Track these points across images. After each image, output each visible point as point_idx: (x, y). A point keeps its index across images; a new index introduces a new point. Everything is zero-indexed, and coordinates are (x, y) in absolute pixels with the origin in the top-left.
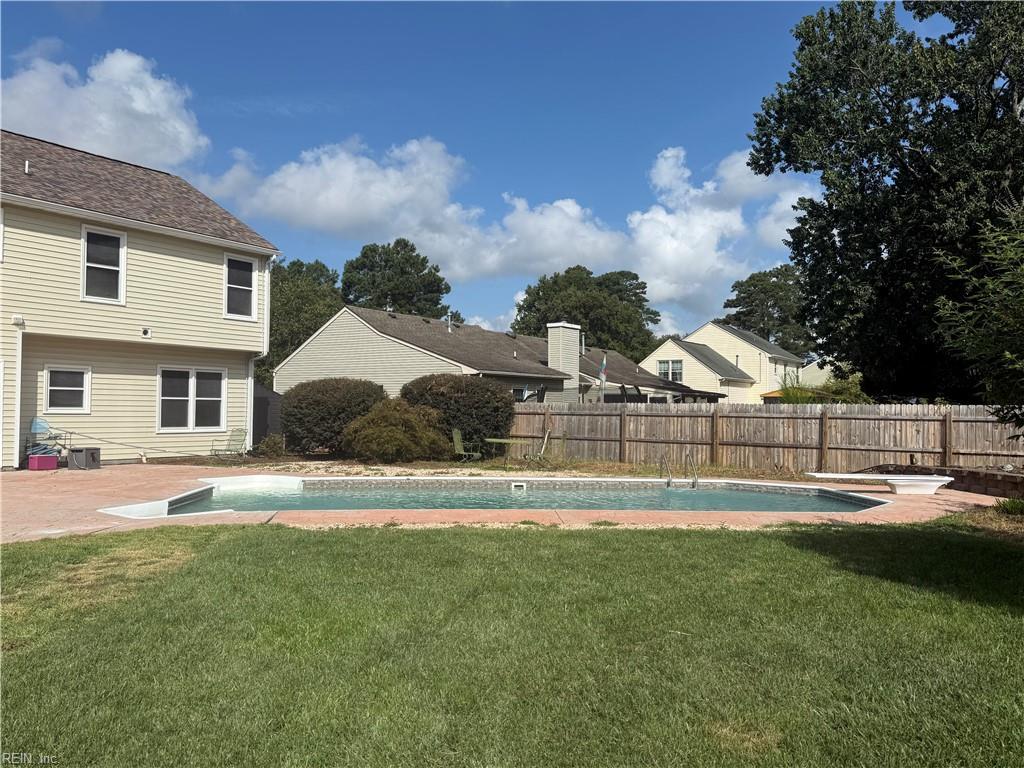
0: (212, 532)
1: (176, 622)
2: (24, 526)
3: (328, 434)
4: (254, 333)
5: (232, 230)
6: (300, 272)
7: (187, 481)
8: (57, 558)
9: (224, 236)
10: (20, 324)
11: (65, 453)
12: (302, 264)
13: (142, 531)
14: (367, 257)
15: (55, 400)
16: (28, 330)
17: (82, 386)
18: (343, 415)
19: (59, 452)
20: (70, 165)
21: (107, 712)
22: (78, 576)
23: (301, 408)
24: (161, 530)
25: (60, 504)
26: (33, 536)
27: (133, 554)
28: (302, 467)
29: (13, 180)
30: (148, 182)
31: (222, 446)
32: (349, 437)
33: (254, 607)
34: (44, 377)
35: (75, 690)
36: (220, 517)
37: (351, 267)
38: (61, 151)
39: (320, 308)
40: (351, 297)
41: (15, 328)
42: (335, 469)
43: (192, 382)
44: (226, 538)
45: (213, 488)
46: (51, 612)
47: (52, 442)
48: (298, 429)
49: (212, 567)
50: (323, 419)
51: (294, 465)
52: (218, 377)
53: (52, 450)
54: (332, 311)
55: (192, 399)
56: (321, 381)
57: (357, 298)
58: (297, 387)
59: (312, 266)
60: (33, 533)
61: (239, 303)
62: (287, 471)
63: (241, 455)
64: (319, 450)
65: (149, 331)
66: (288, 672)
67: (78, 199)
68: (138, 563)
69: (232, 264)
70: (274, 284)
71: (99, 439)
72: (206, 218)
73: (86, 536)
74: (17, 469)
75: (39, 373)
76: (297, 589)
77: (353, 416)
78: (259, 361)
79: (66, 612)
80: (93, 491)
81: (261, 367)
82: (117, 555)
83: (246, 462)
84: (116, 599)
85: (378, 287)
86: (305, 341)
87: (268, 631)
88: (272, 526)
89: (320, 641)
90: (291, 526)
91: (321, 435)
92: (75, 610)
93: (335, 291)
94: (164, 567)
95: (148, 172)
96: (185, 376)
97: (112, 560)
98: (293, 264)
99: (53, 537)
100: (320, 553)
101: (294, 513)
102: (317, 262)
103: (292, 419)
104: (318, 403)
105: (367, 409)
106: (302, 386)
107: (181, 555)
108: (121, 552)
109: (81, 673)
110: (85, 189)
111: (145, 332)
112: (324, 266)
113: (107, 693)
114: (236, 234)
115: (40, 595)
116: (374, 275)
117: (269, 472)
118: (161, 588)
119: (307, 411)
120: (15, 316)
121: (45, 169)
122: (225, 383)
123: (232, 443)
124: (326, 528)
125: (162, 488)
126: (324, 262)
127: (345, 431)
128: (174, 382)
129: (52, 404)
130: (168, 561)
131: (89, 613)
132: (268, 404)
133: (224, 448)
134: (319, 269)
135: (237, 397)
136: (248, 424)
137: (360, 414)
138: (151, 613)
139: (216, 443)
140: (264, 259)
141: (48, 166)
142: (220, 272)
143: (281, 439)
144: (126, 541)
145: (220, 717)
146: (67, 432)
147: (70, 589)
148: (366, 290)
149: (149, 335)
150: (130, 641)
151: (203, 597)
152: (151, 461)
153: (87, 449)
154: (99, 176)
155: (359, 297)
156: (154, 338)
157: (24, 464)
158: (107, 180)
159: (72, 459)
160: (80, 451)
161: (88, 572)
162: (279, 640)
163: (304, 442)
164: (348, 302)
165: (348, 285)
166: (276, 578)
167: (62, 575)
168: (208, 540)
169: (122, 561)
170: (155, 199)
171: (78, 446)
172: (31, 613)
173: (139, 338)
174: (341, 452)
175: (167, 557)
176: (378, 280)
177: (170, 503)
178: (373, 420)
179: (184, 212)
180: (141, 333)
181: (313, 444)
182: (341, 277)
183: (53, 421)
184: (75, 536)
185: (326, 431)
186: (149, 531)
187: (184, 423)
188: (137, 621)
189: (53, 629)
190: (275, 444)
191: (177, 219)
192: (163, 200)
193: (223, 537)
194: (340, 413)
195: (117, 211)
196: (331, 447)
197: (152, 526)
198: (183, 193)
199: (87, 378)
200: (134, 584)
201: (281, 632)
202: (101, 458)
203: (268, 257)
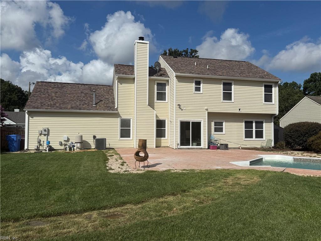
0: (265, 173)
1: (258, 201)
2: (211, 165)
3: (301, 142)
4: (274, 108)
5: (265, 75)
6: (287, 86)
7: (254, 155)
8: (221, 175)
9: (263, 78)
10: (207, 110)
11: (219, 145)
12: (288, 83)
13: (243, 170)
14: (313, 78)
15: (216, 130)
16: (209, 111)
17: (223, 126)
18: (307, 135)
19: (217, 145)
20: (218, 64)
21: (241, 225)
22: (227, 182)
23: (291, 133)
24: (249, 170)
25: (219, 159)
26: (214, 168)
27: (242, 177)
28: (292, 153)
29: (204, 71)
30: (239, 65)
31: (264, 145)
32: (310, 143)
33: (283, 200)
34: (213, 124)
35: (231, 216)
36: (267, 168)
37: (306, 82)
38: (216, 61)
39: (296, 97)
40: (307, 93)
41: (206, 111)
42: (305, 154)
43: (254, 124)
44: (270, 175)
45: (263, 158)
46: (221, 191)
47: (215, 142)
48: (290, 140)
49: (267, 184)
50: (299, 136)
51: (289, 152)
52: (262, 123)
53: (216, 144)
54: (300, 98)
55: (254, 129)
56: (297, 123)
57: (309, 93)
58: (289, 125)
59: (292, 83)
60: (213, 167)
61: (268, 98)
62: (287, 154)
63: (270, 148)
64: (298, 147)
65: (241, 109)
66: (300, 226)
67: (220, 73)
68: (244, 180)
69: (266, 86)
70: (279, 91)
71: (228, 141)
72: (257, 73)
73: (227, 170)
74: (208, 149)
75: (212, 123)
76: (298, 196)
77: (311, 135)
78: (275, 117)
79: (225, 192)
80: (227, 156)
81: (276, 119)
82: (237, 176)
83: (272, 150)
84: (239, 190)
85: (318, 88)
86: (290, 109)
87: (290, 209)
88: (285, 173)
89: (311, 217)
90: (292, 173)
91: (299, 142)
92: (228, 192)
93: (300, 91)
94: (252, 182)
95: (239, 62)
96: (252, 122)
97: (236, 178)
98: (285, 84)
99: (219, 169)
100: (305, 185)
101: (293, 169)
102: (293, 82)
103: (288, 136)
104: (297, 131)
105: (317, 133)
106: (291, 125)
107: (256, 179)
108: (238, 176)
109: (232, 212)
110: (222, 70)
111: (240, 110)
112: (296, 83)
113: (240, 219)
114: (267, 77)
115: (218, 186)
116: (316, 84)
117: (281, 154)
118: (252, 189)
119: (293, 133)
120: (206, 108)
121: (212, 67)
122: (264, 124)
123: (268, 144)
124: (306, 176)
125: (247, 157)
126: (296, 82)
127: (308, 141)
128: (248, 125)
129: (215, 131)
130: (253, 180)
131: (232, 194)
132: (279, 131)
133: (265, 145)
134: (294, 84)
135: (268, 129)
136: (272, 138)
137: (314, 135)
138: (250, 196)
139: (262, 144)
140: (276, 83)
141: (213, 66)
142: (262, 89)
143: (284, 143)
144: (239, 173)
145: (277, 236)
146: (219, 139)
147: (226, 185)
148: (313, 90)
149: (241, 111)
150: (245, 204)
151: (265, 193)
152: (243, 148)
153: (225, 144)
154: (225, 66)
155: (310, 93)
156: (242, 111)
157: (209, 148)
158: (228, 67)
159: (221, 146)
160: (223, 145)
161: (230, 180)
162: (294, 214)
163: (292, 144)
164: (306, 95)
165: (305, 89)
166: (290, 191)
167: (223, 181)
168: (264, 175)
169: (239, 179)
170: (241, 70)
171: (222, 143)
172: (216, 190)
173: (238, 112)
174: (307, 149)
175: (252, 179)
176: (318, 85)
177: (250, 162)
178: (320, 137)
179: (250, 72)
180: (238, 110)
181: (296, 145)
182: (302, 86)
183: (216, 136)
184: (224, 169)
185: (300, 141)
186: (245, 170)
187: (252, 137)
188: (246, 198)
189: (223, 196)
190: (282, 145)
191: (248, 75)
192: (244, 70)
193: (269, 175)
194: (306, 134)
195: (231, 75)
196: (302, 147)
197: (246, 169)
198: (250, 66)
199: (224, 124)
200: (243, 186)
201: (295, 211)
202: (229, 147)
203: (278, 82)
